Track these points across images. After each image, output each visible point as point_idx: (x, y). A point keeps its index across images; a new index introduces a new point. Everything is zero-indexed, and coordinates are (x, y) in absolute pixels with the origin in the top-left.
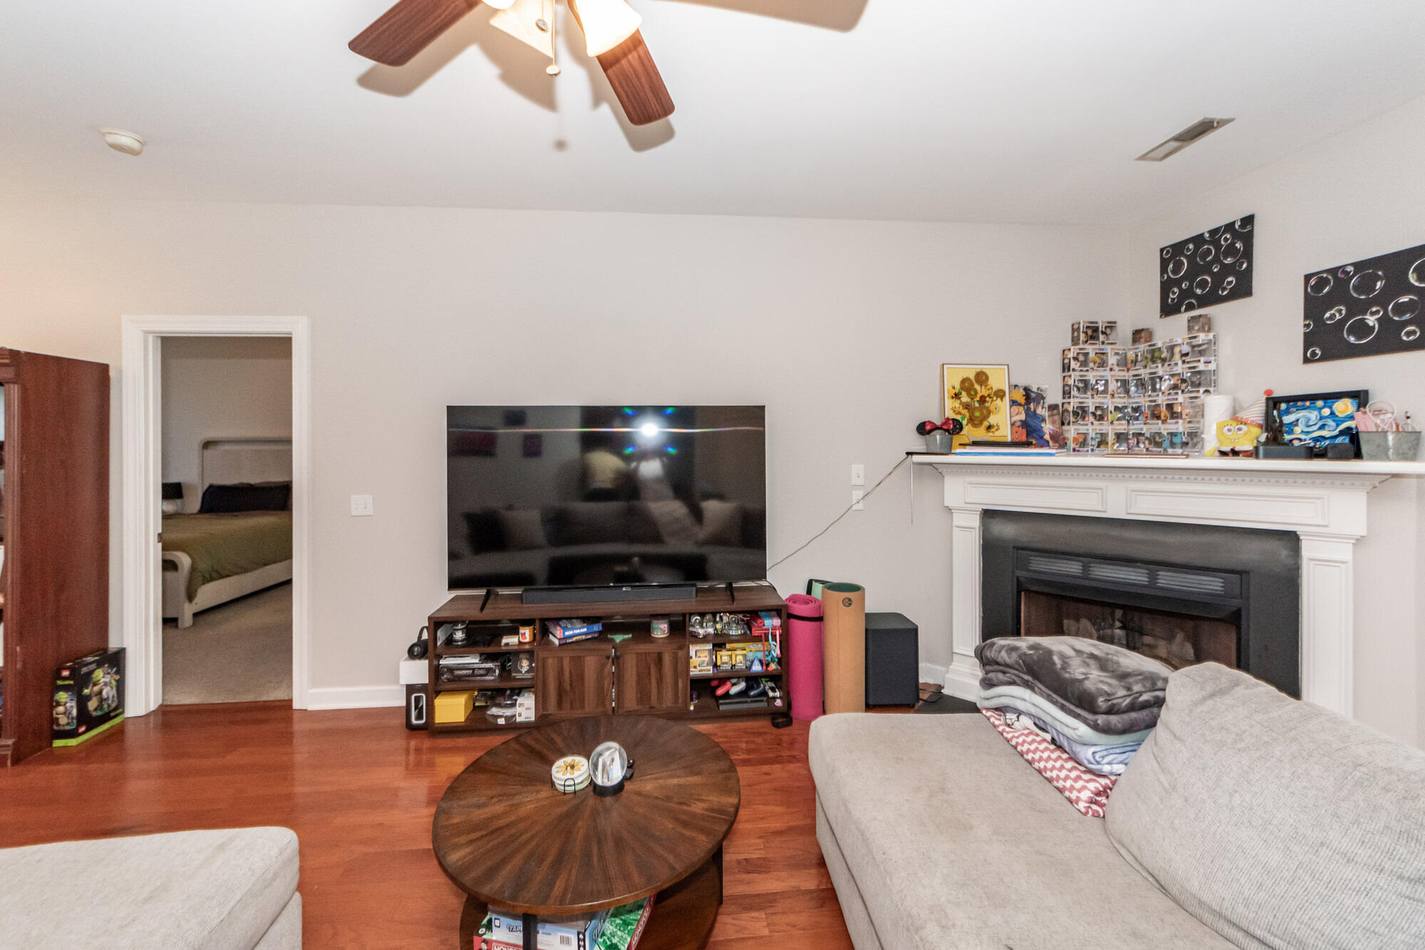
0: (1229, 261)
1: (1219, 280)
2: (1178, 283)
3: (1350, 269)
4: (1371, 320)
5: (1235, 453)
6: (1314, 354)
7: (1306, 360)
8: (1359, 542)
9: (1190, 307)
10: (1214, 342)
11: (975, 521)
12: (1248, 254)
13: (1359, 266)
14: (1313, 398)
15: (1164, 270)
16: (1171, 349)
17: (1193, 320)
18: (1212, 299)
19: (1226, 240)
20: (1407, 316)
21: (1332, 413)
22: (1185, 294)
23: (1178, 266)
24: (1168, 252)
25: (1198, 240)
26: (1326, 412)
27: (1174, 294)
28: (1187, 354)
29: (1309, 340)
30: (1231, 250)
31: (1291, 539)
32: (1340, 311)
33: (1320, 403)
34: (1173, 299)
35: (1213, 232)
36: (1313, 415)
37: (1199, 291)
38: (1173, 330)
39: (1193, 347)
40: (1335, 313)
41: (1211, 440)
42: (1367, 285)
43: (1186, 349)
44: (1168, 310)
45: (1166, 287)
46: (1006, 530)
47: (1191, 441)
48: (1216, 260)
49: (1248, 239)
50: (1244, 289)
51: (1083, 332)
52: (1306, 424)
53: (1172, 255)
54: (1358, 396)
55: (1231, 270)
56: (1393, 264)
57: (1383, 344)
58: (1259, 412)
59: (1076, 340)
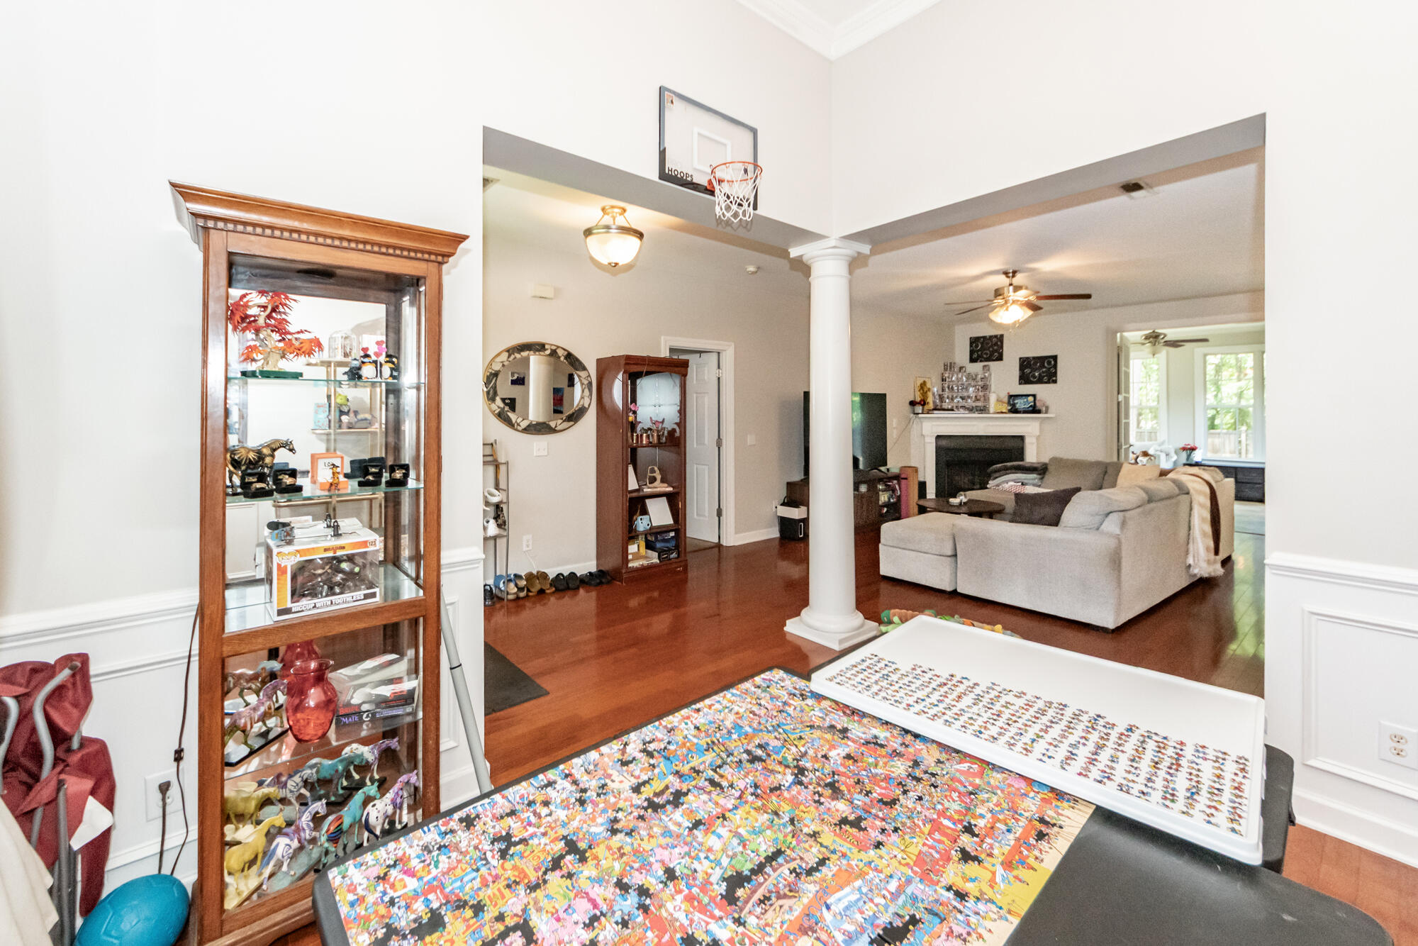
0: (995, 348)
1: (992, 355)
2: (977, 351)
3: (1031, 358)
4: (1037, 374)
5: (1002, 413)
6: (1022, 383)
7: (1020, 384)
8: (1038, 436)
9: (981, 361)
10: (990, 375)
11: (934, 440)
12: (1002, 347)
13: (1034, 358)
14: (1022, 396)
15: (971, 346)
16: (976, 376)
17: (985, 366)
18: (989, 360)
19: (994, 340)
20: (1045, 374)
22: (980, 357)
23: (977, 346)
24: (973, 339)
25: (984, 338)
26: (1026, 400)
27: (975, 356)
28: (984, 378)
29: (1021, 378)
30: (996, 344)
31: (1022, 438)
33: (1024, 397)
35: (991, 337)
36: (1022, 401)
37: (985, 356)
38: (977, 367)
39: (985, 375)
40: (1028, 371)
41: (992, 410)
42: (1035, 364)
43: (983, 376)
44: (972, 360)
45: (972, 352)
46: (944, 443)
47: (984, 409)
48: (992, 346)
49: (1002, 342)
50: (1000, 358)
51: (949, 367)
52: (1020, 404)
53: (974, 341)
54: (1034, 396)
55: (996, 351)
56: (1042, 359)
57: (1040, 381)
58: (1006, 400)
59: (946, 370)
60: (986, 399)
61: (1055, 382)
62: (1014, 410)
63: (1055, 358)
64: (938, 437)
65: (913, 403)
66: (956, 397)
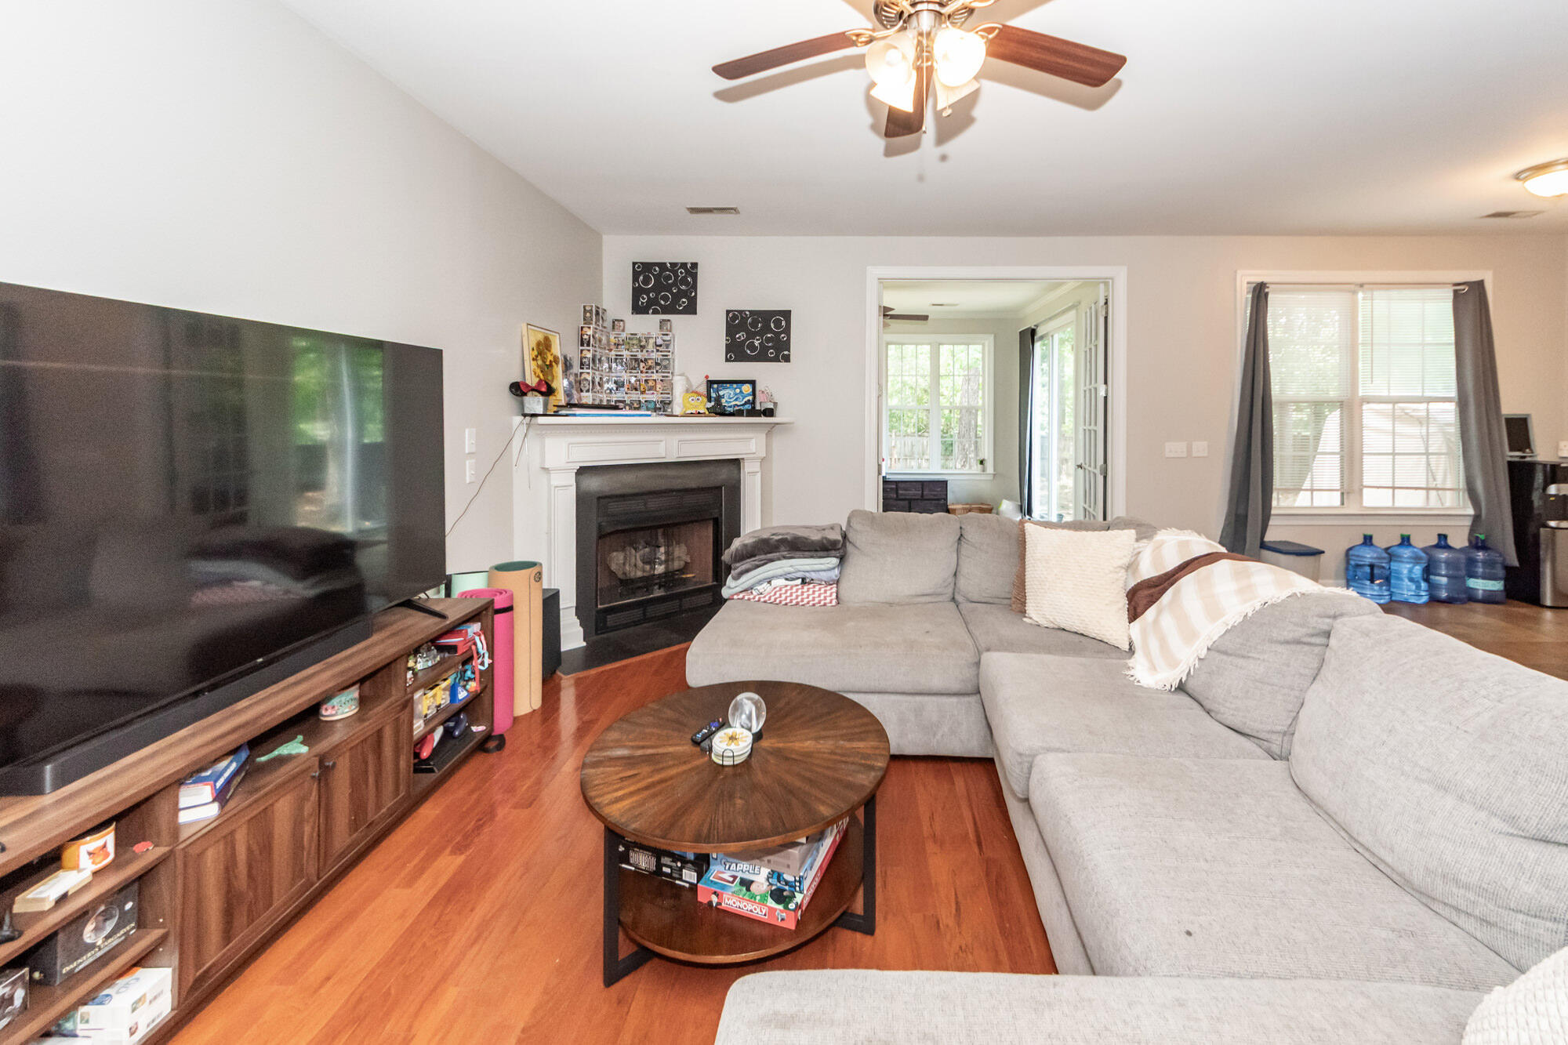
0: (683, 287)
1: (677, 297)
2: (647, 292)
3: (747, 313)
4: (757, 343)
5: (697, 414)
6: (731, 357)
7: (727, 360)
8: (763, 459)
9: (655, 312)
11: (571, 479)
12: (694, 287)
13: (751, 312)
14: (731, 382)
15: (635, 279)
16: (647, 339)
17: (662, 322)
18: (671, 310)
19: (681, 273)
20: (771, 344)
21: (741, 392)
22: (652, 302)
23: (646, 281)
24: (639, 267)
25: (662, 266)
26: (738, 391)
27: (644, 300)
28: (660, 346)
29: (729, 348)
30: (684, 281)
31: (736, 463)
32: (743, 335)
33: (735, 386)
34: (642, 303)
35: (673, 265)
36: (731, 392)
37: (663, 302)
38: (647, 325)
39: (664, 341)
40: (741, 336)
41: (678, 409)
42: (754, 324)
43: (659, 342)
44: (638, 309)
45: (637, 293)
46: (594, 484)
47: (663, 407)
48: (675, 284)
49: (695, 277)
50: (691, 309)
51: (594, 314)
52: (729, 397)
53: (642, 270)
54: (753, 383)
55: (685, 294)
56: (765, 316)
57: (762, 357)
58: (703, 389)
59: (587, 321)
60: (669, 388)
61: (787, 359)
62: (719, 411)
63: (787, 314)
64: (582, 471)
65: (518, 390)
66: (608, 382)
